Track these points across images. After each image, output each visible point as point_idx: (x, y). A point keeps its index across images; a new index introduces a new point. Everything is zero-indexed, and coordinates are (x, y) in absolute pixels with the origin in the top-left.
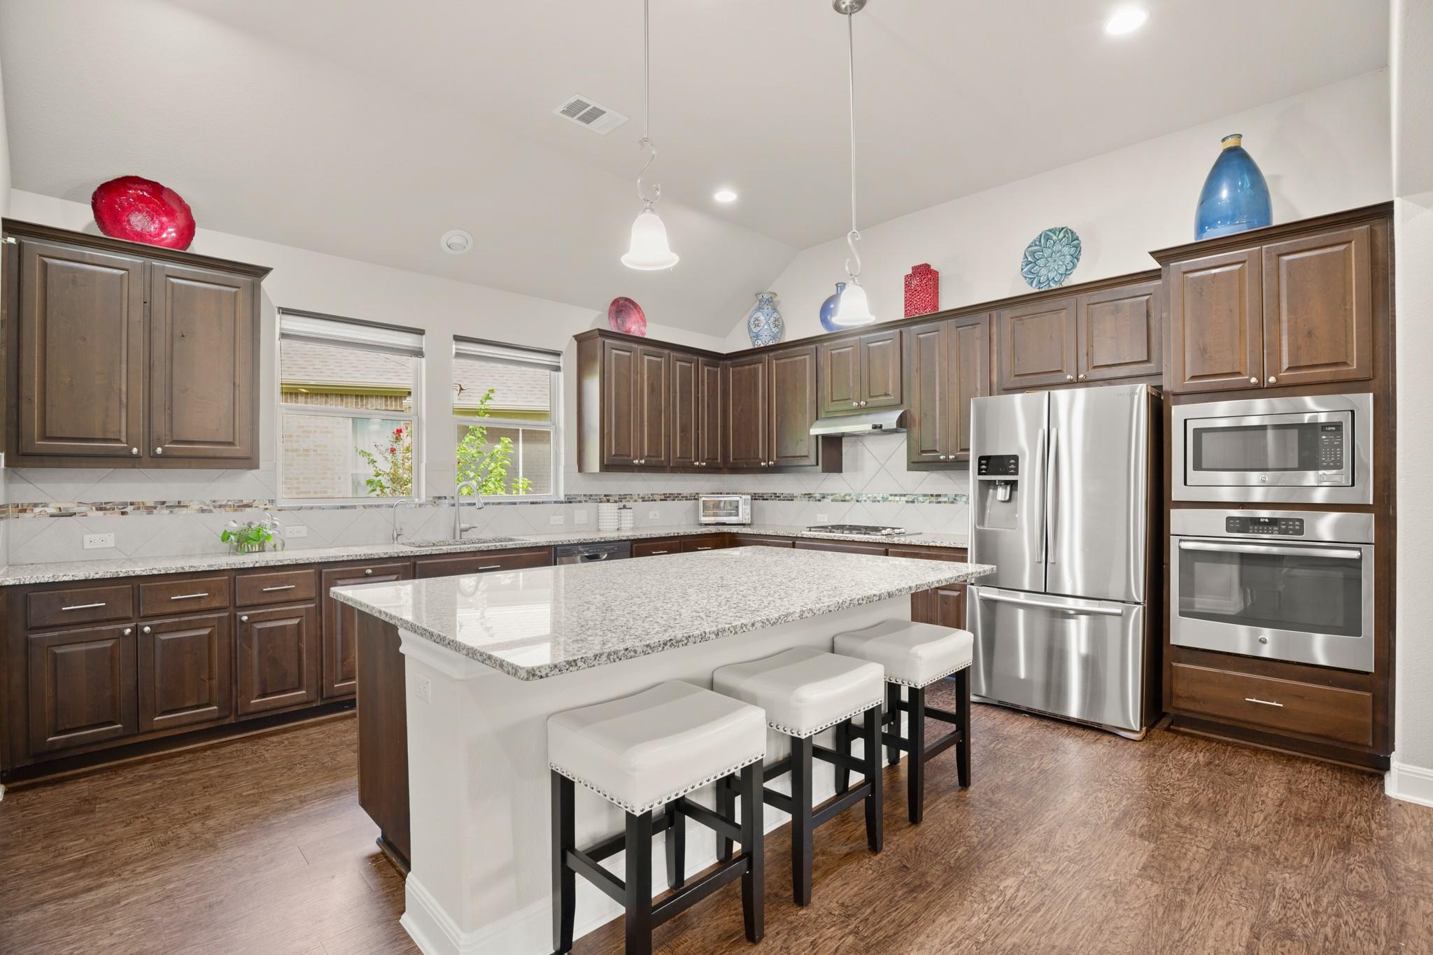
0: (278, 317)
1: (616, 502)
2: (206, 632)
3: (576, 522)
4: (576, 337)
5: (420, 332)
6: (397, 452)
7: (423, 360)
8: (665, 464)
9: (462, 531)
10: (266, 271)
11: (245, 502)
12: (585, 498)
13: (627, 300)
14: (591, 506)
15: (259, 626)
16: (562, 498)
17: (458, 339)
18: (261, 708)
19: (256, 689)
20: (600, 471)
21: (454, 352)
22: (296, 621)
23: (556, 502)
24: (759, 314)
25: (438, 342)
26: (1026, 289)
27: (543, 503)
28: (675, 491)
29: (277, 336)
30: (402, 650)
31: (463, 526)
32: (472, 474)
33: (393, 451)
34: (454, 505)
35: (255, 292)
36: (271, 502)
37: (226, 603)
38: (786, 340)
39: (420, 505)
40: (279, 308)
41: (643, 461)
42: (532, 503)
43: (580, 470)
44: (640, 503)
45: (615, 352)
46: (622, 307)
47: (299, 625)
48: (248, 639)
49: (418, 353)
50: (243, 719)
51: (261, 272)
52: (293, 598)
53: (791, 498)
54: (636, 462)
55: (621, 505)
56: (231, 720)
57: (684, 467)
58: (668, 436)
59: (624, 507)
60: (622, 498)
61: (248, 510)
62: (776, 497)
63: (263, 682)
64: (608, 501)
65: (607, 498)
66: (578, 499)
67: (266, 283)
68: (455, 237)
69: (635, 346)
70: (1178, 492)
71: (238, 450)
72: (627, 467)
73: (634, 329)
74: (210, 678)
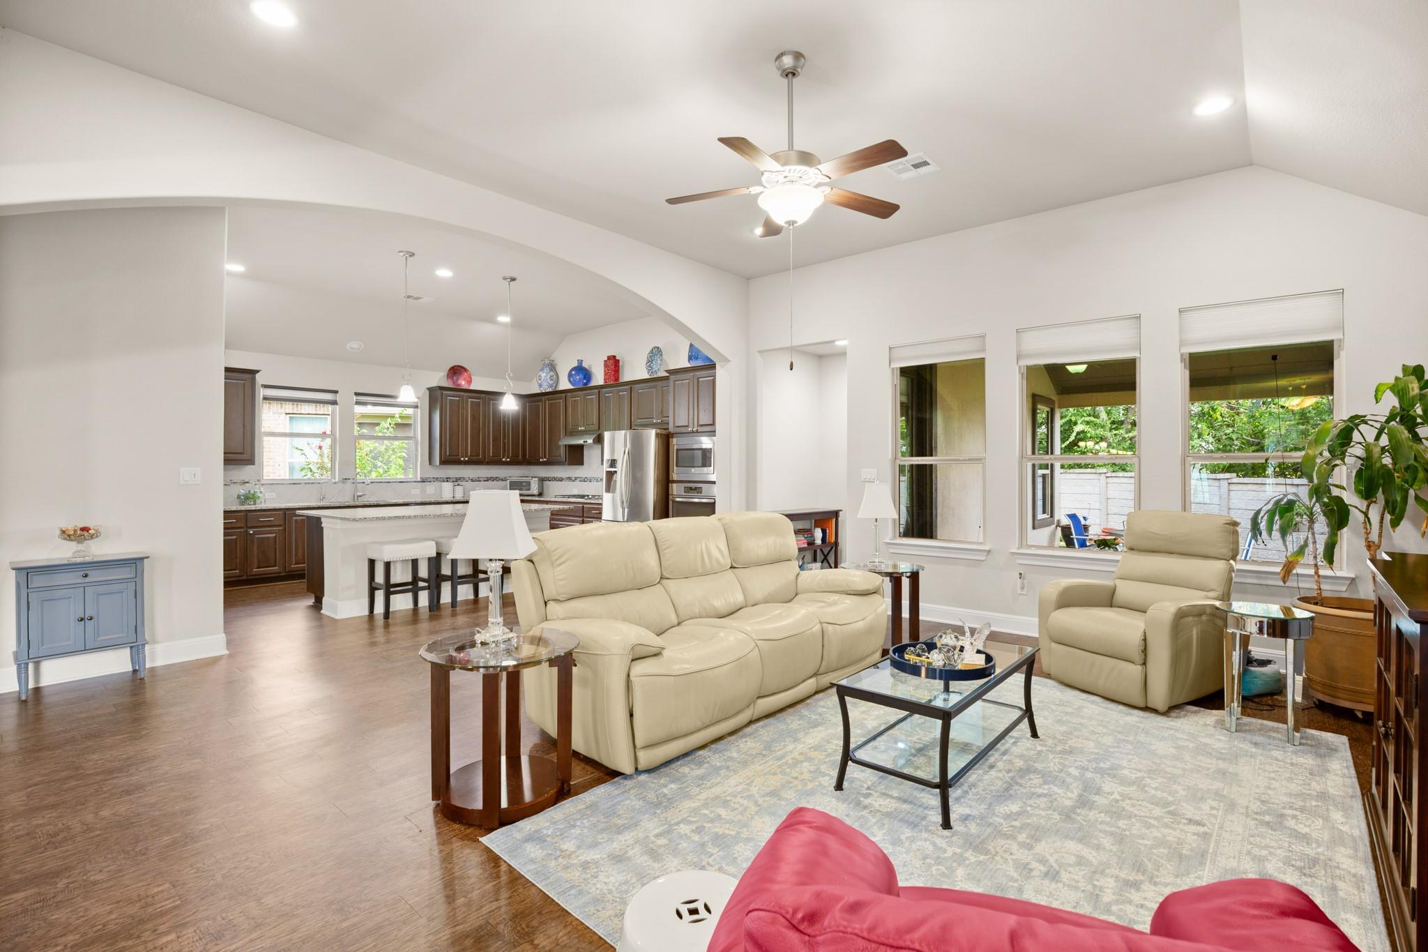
0: (262, 389)
1: (453, 482)
2: (234, 537)
3: (428, 493)
4: (428, 389)
5: (336, 392)
6: (324, 449)
7: (337, 407)
8: (482, 460)
9: (358, 496)
10: (258, 371)
11: (246, 481)
12: (432, 480)
13: (462, 367)
14: (437, 484)
15: (257, 536)
16: (419, 479)
17: (357, 394)
18: (259, 573)
19: (256, 565)
20: (440, 464)
21: (355, 401)
22: (274, 535)
23: (415, 482)
24: (541, 373)
25: (347, 396)
26: (647, 376)
27: (407, 482)
28: (495, 476)
29: (261, 398)
30: (322, 525)
31: (359, 494)
32: (380, 464)
33: (320, 448)
34: (354, 483)
35: (253, 381)
36: (258, 481)
37: (243, 525)
38: (560, 389)
39: (335, 483)
40: (262, 385)
41: (467, 459)
42: (400, 482)
43: (430, 464)
44: (470, 482)
45: (451, 397)
46: (456, 371)
47: (275, 537)
48: (253, 542)
49: (334, 403)
50: (249, 578)
51: (254, 372)
52: (272, 524)
53: (561, 480)
54: (462, 459)
55: (456, 483)
56: (245, 578)
57: (496, 462)
58: (484, 443)
59: (458, 485)
60: (457, 480)
61: (247, 484)
62: (555, 479)
63: (259, 562)
64: (447, 481)
65: (447, 480)
66: (429, 480)
67: (258, 376)
68: (355, 345)
69: (462, 394)
70: (674, 476)
71: (244, 457)
72: (457, 462)
73: (463, 383)
74: (236, 558)
